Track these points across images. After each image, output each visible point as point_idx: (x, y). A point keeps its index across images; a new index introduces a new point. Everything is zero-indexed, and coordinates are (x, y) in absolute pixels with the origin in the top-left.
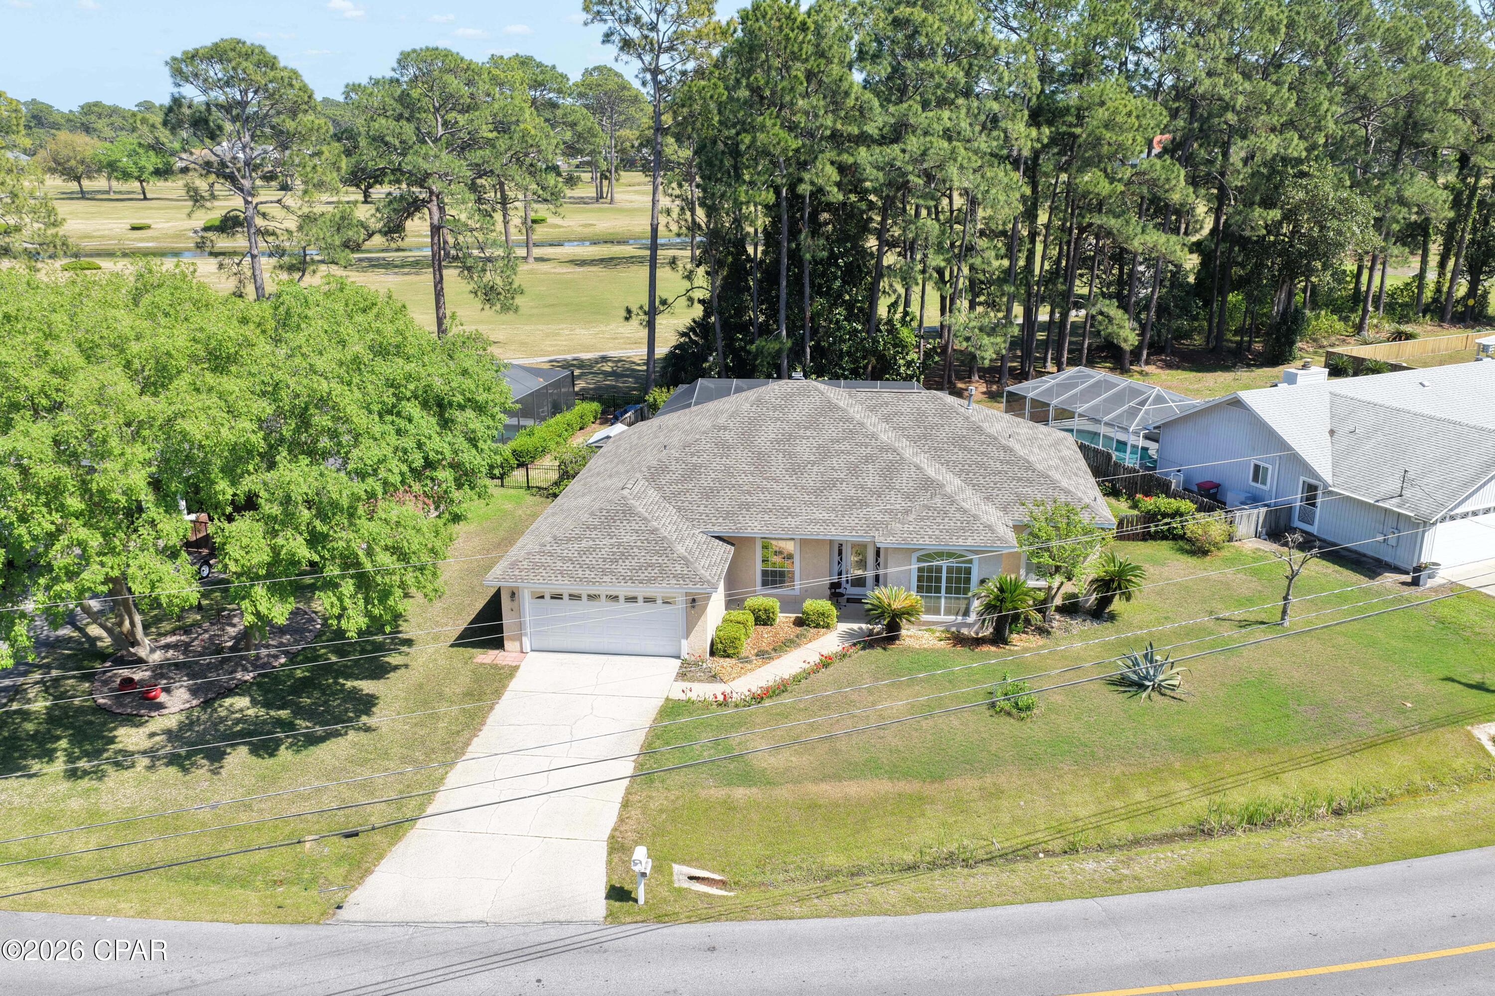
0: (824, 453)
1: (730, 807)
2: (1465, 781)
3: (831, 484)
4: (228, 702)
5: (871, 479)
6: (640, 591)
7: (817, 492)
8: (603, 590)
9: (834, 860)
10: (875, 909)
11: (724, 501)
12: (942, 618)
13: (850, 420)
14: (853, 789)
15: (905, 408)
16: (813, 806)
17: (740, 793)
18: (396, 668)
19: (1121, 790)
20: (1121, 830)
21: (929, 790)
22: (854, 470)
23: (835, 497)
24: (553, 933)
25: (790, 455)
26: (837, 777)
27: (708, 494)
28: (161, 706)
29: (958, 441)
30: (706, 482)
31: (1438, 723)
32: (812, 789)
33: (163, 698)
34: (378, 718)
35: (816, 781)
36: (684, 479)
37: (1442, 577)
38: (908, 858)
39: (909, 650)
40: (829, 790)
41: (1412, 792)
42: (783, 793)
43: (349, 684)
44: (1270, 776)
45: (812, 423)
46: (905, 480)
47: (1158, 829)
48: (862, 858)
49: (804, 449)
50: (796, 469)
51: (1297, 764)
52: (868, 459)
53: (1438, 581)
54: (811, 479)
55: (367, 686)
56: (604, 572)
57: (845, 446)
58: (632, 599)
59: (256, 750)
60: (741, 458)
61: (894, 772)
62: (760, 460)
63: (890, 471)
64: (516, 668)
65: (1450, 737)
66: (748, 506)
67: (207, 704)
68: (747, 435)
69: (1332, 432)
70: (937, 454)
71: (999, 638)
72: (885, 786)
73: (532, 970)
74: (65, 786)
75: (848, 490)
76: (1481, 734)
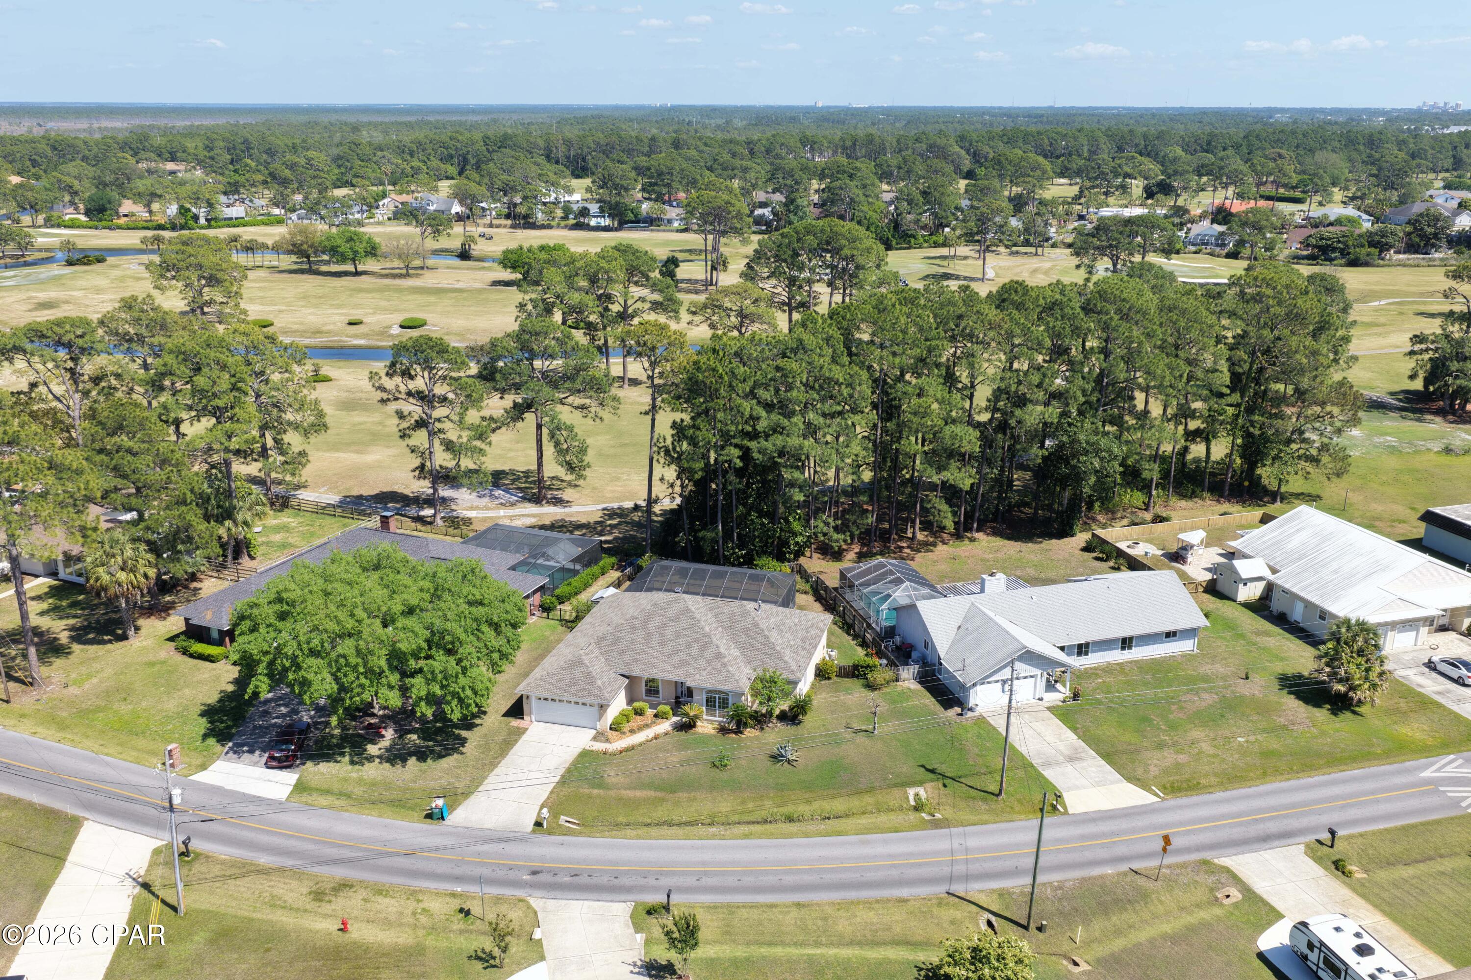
0: (678, 635)
1: (590, 797)
2: (891, 810)
3: (676, 652)
4: (409, 736)
5: (695, 651)
6: (580, 701)
7: (669, 656)
8: (565, 699)
9: (621, 819)
10: (625, 837)
11: (627, 658)
12: (717, 719)
13: (694, 618)
14: (638, 794)
15: (726, 610)
16: (621, 799)
17: (596, 792)
18: (477, 725)
20: (736, 818)
21: (669, 796)
22: (688, 646)
23: (676, 659)
24: (512, 835)
25: (662, 635)
26: (635, 788)
27: (621, 653)
28: (383, 736)
29: (745, 631)
30: (621, 646)
31: (896, 785)
32: (623, 792)
33: (384, 732)
34: (467, 749)
35: (626, 789)
36: (613, 644)
37: (979, 710)
38: (649, 821)
39: (698, 733)
40: (630, 793)
41: (864, 813)
42: (612, 793)
43: (457, 732)
44: (808, 802)
45: (676, 619)
46: (709, 654)
48: (632, 819)
49: (669, 633)
50: (663, 643)
51: (822, 797)
52: (696, 640)
53: (976, 714)
54: (668, 649)
55: (464, 733)
56: (565, 691)
57: (687, 632)
58: (577, 703)
59: (418, 759)
60: (641, 633)
61: (658, 788)
62: (649, 635)
63: (704, 647)
64: (526, 729)
65: (897, 792)
66: (636, 661)
67: (400, 737)
68: (645, 623)
69: (959, 627)
70: (734, 639)
71: (738, 732)
72: (651, 793)
73: (502, 845)
74: (350, 767)
75: (683, 656)
76: (911, 792)
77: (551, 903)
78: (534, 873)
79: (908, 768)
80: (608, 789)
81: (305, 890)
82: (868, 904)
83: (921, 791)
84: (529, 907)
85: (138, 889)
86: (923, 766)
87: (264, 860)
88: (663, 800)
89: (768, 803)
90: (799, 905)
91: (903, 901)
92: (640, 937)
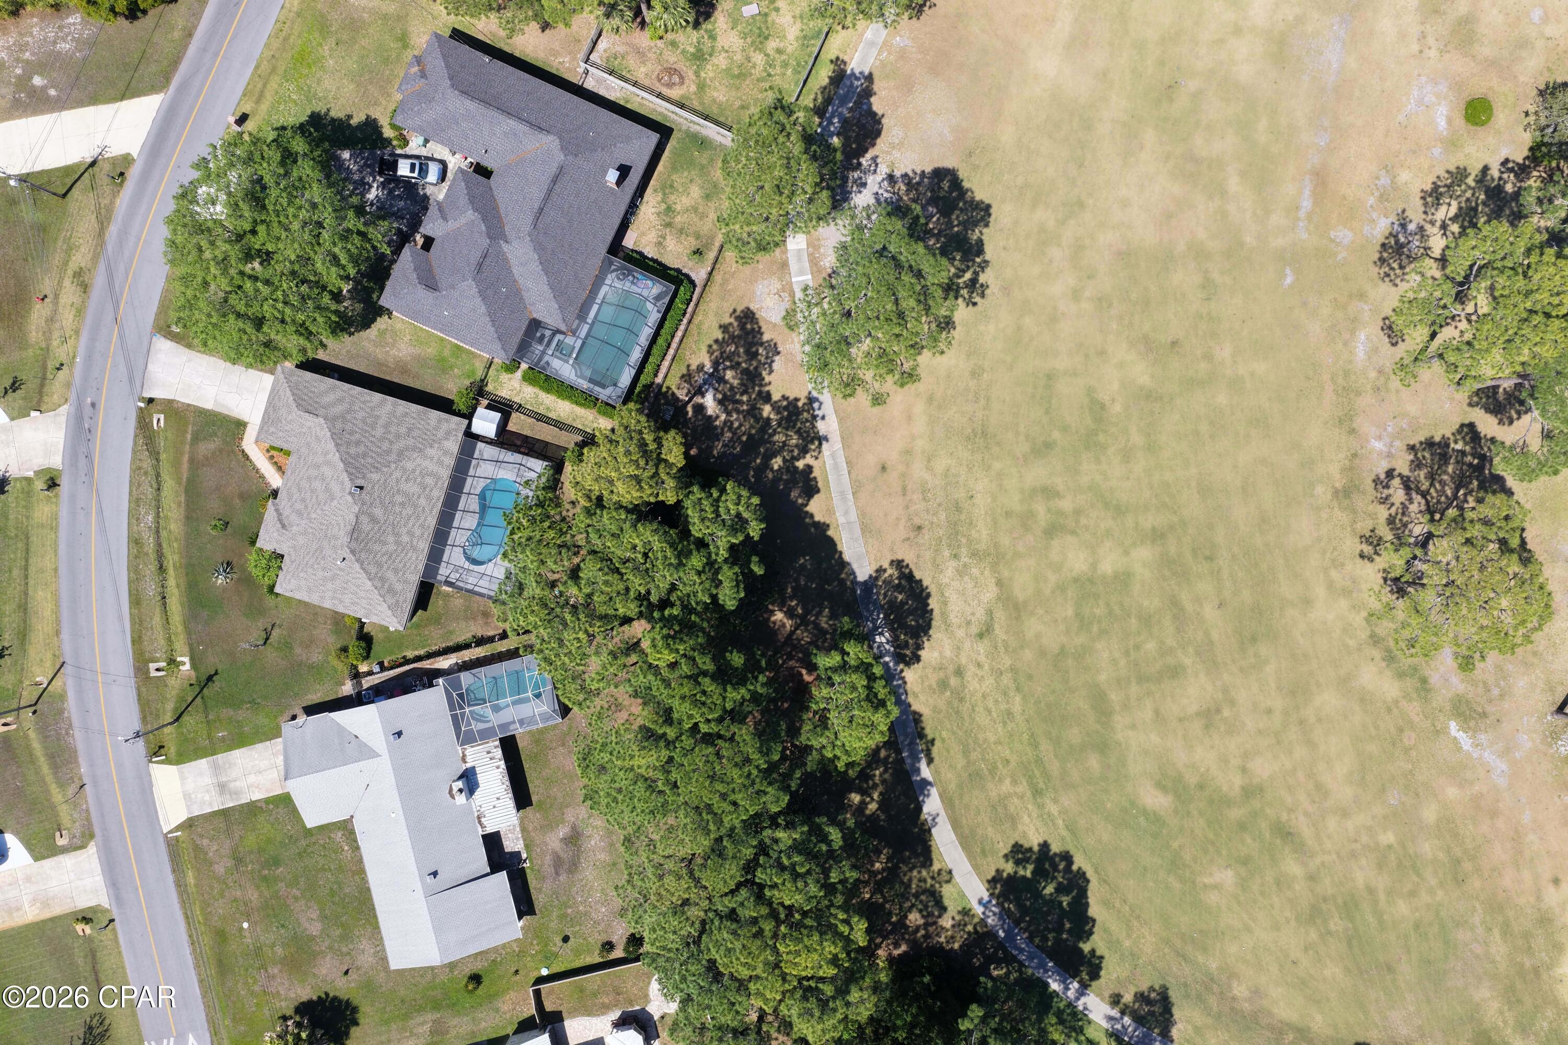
0: (313, 491)
1: (186, 432)
3: (300, 491)
5: (298, 506)
7: (298, 485)
9: (163, 456)
15: (342, 533)
17: (189, 437)
19: (176, 540)
20: (164, 534)
22: (303, 500)
23: (294, 490)
25: (316, 478)
31: (193, 651)
36: (317, 437)
42: (186, 448)
44: (178, 586)
45: (327, 490)
47: (164, 545)
48: (162, 463)
49: (317, 484)
50: (309, 479)
52: (306, 507)
54: (304, 483)
57: (314, 500)
61: (189, 480)
62: (318, 467)
65: (184, 649)
66: (299, 458)
68: (328, 463)
69: (357, 737)
72: (184, 475)
73: (125, 379)
75: (296, 496)
76: (186, 659)
77: (63, 419)
78: (93, 405)
79: (212, 661)
80: (192, 445)
81: (83, 265)
82: (57, 611)
83: (187, 667)
84: (60, 406)
85: (90, 160)
86: (216, 673)
87: (113, 230)
88: (180, 484)
89: (176, 557)
90: (56, 570)
91: (58, 633)
92: (31, 474)
